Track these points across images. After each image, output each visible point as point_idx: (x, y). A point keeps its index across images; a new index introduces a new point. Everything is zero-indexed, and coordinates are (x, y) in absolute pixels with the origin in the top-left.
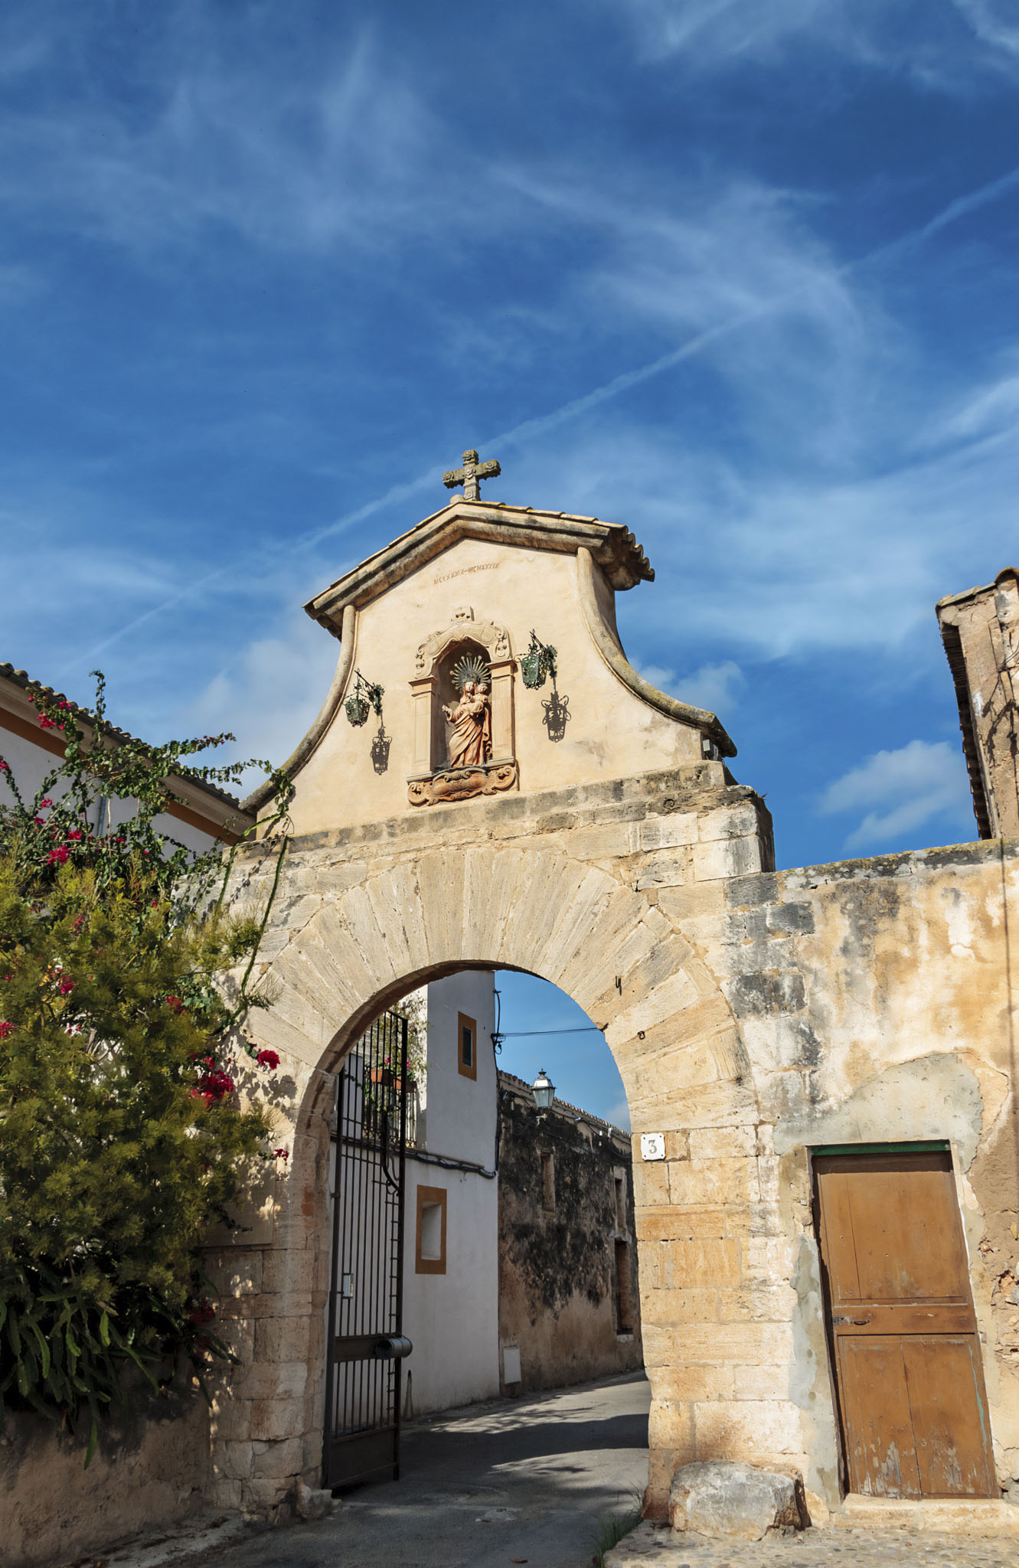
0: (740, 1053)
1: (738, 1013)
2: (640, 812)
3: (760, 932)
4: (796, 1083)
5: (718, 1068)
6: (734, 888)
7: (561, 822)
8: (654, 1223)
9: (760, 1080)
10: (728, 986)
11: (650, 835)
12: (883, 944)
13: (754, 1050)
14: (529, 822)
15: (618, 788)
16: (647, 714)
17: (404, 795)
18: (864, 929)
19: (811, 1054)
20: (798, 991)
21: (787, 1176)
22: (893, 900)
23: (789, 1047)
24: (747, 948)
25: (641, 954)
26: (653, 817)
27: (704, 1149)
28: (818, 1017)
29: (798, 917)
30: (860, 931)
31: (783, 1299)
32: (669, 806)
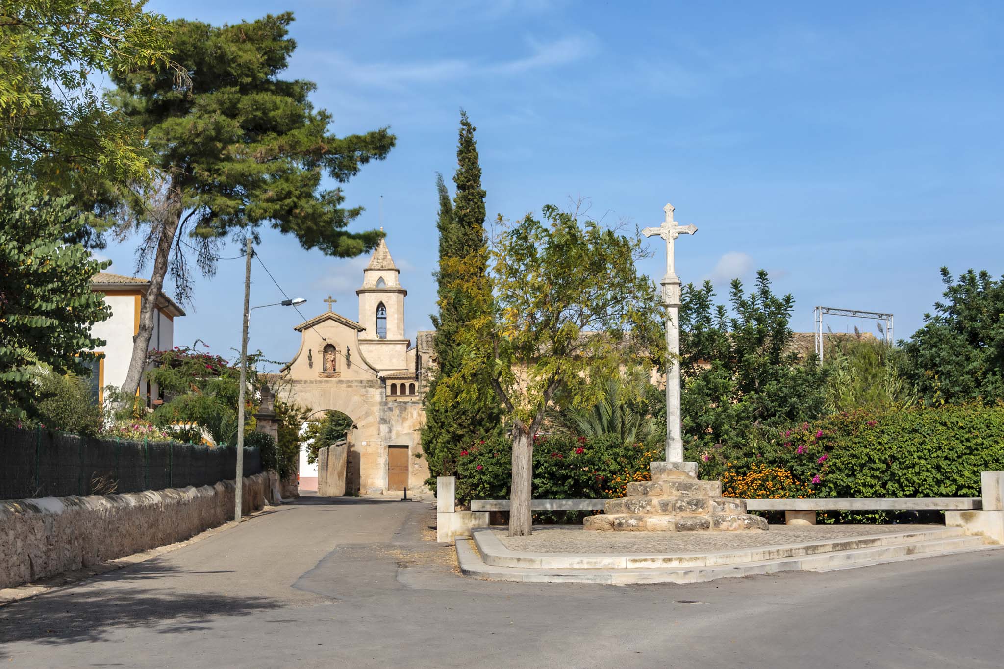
0: (379, 430)
1: (380, 424)
2: (365, 387)
3: (384, 411)
4: (388, 435)
5: (375, 432)
6: (381, 403)
7: (350, 386)
8: (364, 455)
9: (382, 434)
10: (378, 419)
11: (367, 392)
12: (403, 415)
13: (382, 430)
14: (344, 385)
15: (361, 382)
16: (366, 367)
17: (318, 374)
18: (401, 413)
19: (390, 431)
20: (389, 422)
21: (385, 449)
22: (406, 409)
23: (387, 430)
24: (382, 414)
25: (364, 413)
26: (367, 388)
27: (372, 444)
28: (392, 426)
29: (391, 409)
30: (400, 413)
31: (382, 466)
32: (371, 387)
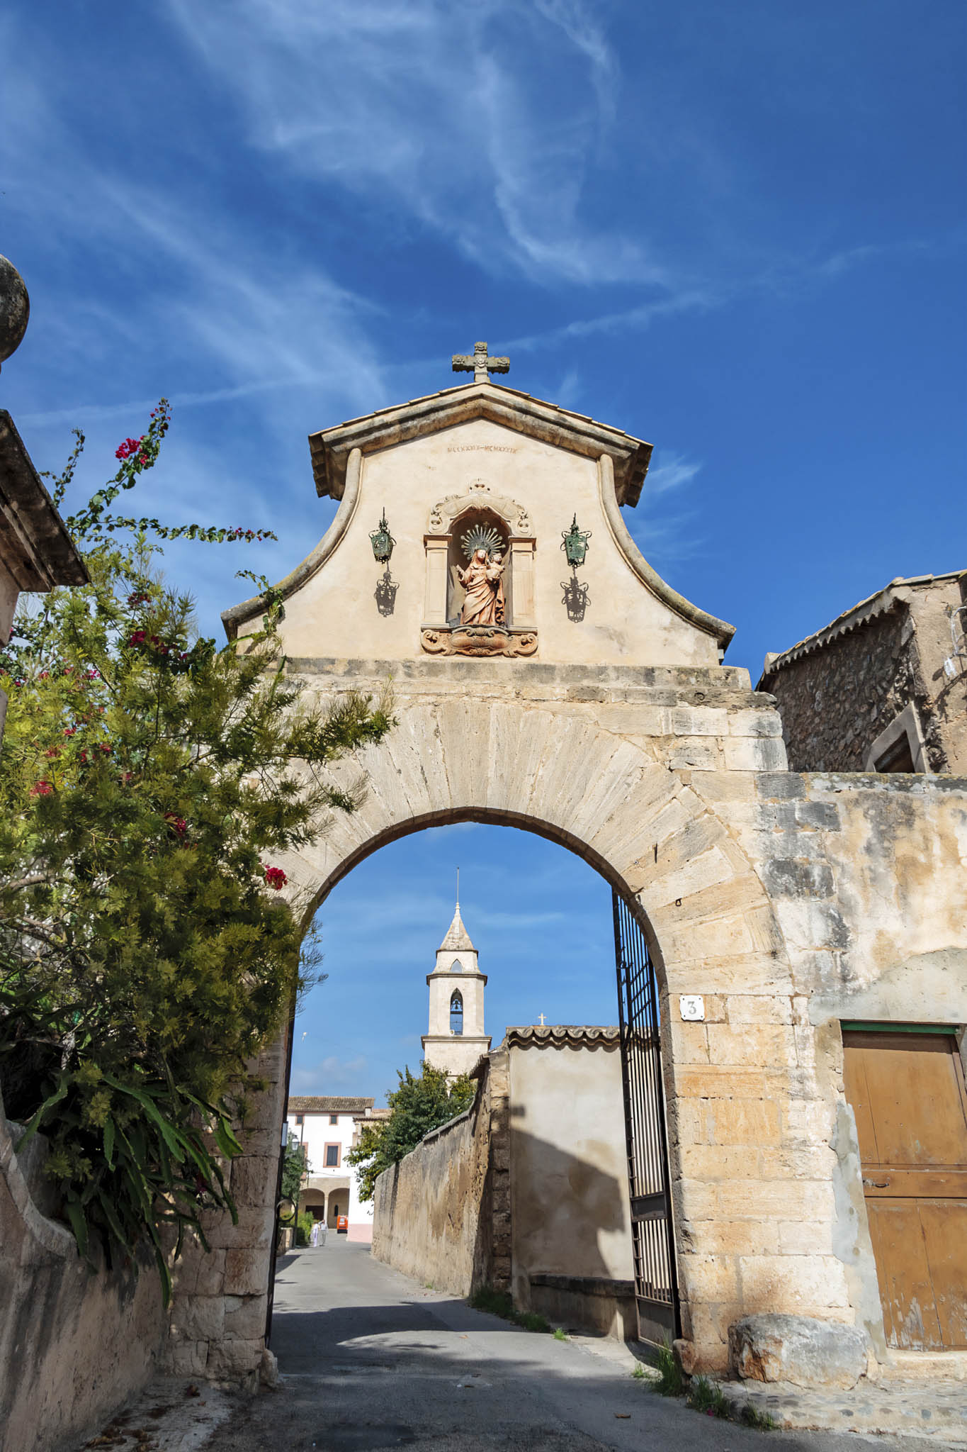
0: (774, 930)
1: (771, 892)
2: (672, 699)
3: (789, 823)
4: (827, 962)
5: (753, 941)
6: (764, 780)
7: (593, 695)
8: (693, 1081)
9: (794, 955)
10: (762, 868)
11: (682, 721)
12: (902, 849)
13: (788, 927)
14: (559, 689)
15: (649, 674)
16: (667, 616)
17: (417, 639)
18: (885, 833)
19: (840, 938)
20: (827, 881)
21: (822, 1045)
22: (909, 814)
23: (821, 930)
24: (778, 836)
25: (676, 828)
26: (684, 706)
27: (743, 1014)
28: (846, 905)
29: (824, 815)
30: (881, 835)
31: (824, 1160)
32: (700, 698)
